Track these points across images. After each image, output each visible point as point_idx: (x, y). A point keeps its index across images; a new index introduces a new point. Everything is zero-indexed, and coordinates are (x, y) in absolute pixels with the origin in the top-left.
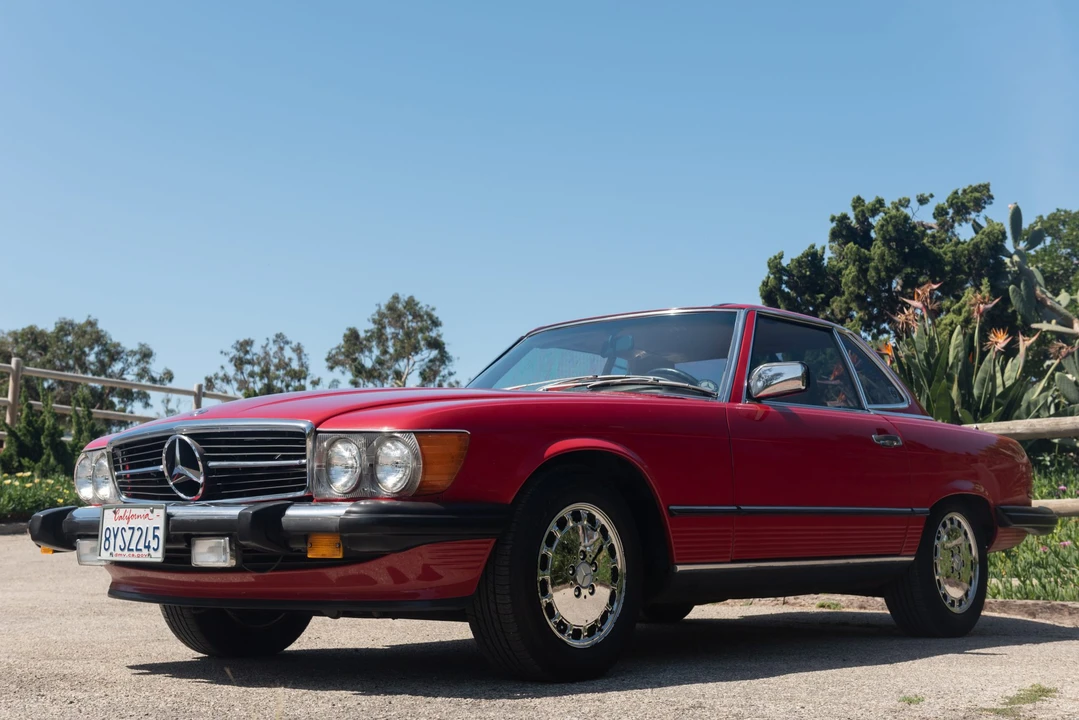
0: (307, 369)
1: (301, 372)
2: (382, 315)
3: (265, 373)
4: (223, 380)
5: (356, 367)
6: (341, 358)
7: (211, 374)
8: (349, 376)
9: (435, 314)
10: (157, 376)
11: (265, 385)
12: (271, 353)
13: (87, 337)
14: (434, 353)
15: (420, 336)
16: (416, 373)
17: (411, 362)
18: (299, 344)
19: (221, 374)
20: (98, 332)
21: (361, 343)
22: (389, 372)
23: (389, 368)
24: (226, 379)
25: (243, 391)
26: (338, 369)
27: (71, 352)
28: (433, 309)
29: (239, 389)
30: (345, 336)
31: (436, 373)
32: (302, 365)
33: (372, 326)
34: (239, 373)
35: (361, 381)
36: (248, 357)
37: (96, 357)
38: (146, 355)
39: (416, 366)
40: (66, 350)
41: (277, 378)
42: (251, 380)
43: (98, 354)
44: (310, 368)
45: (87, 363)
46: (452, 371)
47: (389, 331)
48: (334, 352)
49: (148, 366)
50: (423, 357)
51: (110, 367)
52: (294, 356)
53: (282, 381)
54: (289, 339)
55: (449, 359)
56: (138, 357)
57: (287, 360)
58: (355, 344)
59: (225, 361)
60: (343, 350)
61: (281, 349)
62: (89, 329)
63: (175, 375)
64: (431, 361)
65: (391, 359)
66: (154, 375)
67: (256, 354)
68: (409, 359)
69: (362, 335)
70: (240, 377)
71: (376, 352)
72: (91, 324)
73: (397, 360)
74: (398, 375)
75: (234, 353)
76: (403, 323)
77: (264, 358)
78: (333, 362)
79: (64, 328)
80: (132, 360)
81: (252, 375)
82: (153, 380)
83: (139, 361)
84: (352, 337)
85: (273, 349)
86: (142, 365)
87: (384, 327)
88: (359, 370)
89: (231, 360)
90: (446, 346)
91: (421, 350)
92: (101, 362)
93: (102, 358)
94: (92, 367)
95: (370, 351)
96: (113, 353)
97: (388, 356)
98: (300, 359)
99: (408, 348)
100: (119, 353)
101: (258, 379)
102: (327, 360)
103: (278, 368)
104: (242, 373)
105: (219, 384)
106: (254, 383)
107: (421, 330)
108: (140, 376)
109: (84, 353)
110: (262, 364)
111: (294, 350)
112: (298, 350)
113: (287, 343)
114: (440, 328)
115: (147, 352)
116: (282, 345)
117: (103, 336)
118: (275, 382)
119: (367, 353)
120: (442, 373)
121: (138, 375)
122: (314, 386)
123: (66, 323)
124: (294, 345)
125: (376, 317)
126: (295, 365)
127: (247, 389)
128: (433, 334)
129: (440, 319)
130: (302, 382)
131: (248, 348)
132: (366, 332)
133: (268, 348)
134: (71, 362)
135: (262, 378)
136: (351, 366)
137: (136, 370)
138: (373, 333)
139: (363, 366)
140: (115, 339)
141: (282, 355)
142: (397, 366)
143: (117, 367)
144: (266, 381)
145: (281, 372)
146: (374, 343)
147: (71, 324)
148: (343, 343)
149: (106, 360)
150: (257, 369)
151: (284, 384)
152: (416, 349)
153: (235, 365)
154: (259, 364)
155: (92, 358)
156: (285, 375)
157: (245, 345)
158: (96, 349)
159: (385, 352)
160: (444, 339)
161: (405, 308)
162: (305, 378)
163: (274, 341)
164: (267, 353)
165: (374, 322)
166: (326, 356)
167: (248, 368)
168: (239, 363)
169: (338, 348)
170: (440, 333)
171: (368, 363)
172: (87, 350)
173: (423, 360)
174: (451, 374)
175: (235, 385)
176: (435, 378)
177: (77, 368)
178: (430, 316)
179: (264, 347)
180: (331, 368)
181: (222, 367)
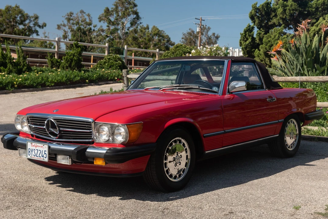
0: (92, 22)
1: (90, 23)
2: (117, 3)
3: (78, 23)
4: (63, 26)
5: (108, 21)
6: (103, 18)
7: (59, 24)
8: (106, 24)
9: (135, 2)
10: (41, 25)
13: (16, 11)
14: (135, 16)
15: (130, 10)
16: (129, 23)
18: (89, 13)
19: (63, 24)
20: (20, 10)
21: (110, 12)
22: (120, 22)
23: (120, 21)
24: (64, 26)
25: (70, 29)
26: (102, 22)
27: (11, 17)
29: (69, 29)
30: (105, 10)
31: (136, 23)
32: (90, 21)
35: (110, 26)
36: (72, 18)
38: (37, 18)
39: (129, 20)
40: (9, 16)
41: (82, 25)
43: (20, 17)
45: (17, 20)
46: (141, 22)
47: (120, 8)
48: (101, 16)
49: (37, 21)
50: (131, 17)
51: (24, 22)
52: (87, 17)
53: (83, 26)
54: (85, 12)
55: (140, 18)
56: (34, 18)
57: (85, 19)
58: (108, 13)
59: (64, 19)
60: (104, 15)
61: (83, 15)
62: (17, 9)
63: (47, 24)
64: (134, 19)
65: (120, 18)
66: (40, 24)
67: (74, 17)
68: (126, 18)
69: (110, 10)
71: (115, 16)
72: (17, 7)
73: (122, 18)
74: (123, 24)
75: (67, 17)
76: (124, 5)
77: (77, 18)
78: (100, 19)
79: (8, 9)
80: (32, 19)
81: (73, 24)
82: (39, 26)
84: (107, 11)
85: (80, 15)
86: (35, 21)
87: (118, 7)
88: (110, 22)
89: (66, 19)
90: (139, 13)
91: (131, 15)
92: (21, 20)
94: (18, 22)
96: (24, 17)
98: (89, 18)
99: (126, 14)
100: (27, 17)
101: (75, 25)
102: (99, 19)
103: (82, 21)
104: (70, 23)
105: (62, 27)
107: (131, 8)
108: (35, 25)
110: (77, 20)
111: (87, 15)
112: (89, 15)
114: (137, 7)
117: (22, 11)
118: (81, 26)
119: (112, 16)
120: (138, 23)
122: (94, 27)
123: (9, 7)
124: (87, 13)
125: (115, 3)
126: (88, 21)
127: (72, 29)
128: (135, 10)
129: (137, 4)
130: (90, 26)
132: (112, 8)
133: (78, 15)
135: (77, 25)
136: (106, 20)
137: (33, 23)
138: (114, 9)
139: (111, 20)
140: (26, 13)
141: (83, 17)
142: (122, 21)
143: (27, 22)
144: (78, 26)
145: (83, 23)
146: (114, 13)
147: (11, 7)
148: (104, 13)
149: (23, 19)
150: (75, 22)
152: (129, 15)
153: (67, 21)
154: (75, 20)
155: (18, 19)
157: (71, 14)
158: (20, 15)
159: (118, 16)
160: (138, 11)
163: (80, 13)
165: (114, 5)
166: (98, 17)
167: (71, 21)
168: (69, 20)
169: (102, 14)
170: (137, 9)
172: (16, 16)
175: (67, 27)
176: (135, 25)
178: (134, 4)
180: (100, 21)
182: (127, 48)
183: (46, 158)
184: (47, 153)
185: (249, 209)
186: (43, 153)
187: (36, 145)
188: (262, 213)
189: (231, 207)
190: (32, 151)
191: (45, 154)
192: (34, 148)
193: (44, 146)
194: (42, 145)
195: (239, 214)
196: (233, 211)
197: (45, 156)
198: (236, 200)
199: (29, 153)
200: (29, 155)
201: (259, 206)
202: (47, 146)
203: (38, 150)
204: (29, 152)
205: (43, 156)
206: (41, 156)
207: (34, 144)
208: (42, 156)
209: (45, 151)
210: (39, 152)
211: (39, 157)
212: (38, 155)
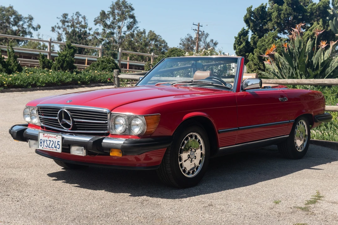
0: (87, 25)
1: (85, 26)
2: (114, 6)
3: (73, 26)
4: (58, 28)
5: (104, 24)
6: (99, 21)
7: (54, 26)
8: (102, 27)
9: (132, 6)
10: (35, 27)
11: (73, 30)
12: (75, 19)
13: (10, 12)
14: (132, 20)
15: (127, 14)
17: (123, 23)
18: (84, 16)
19: (57, 26)
20: (14, 11)
21: (106, 16)
22: (116, 26)
23: (116, 24)
24: (59, 28)
26: (98, 24)
27: (4, 17)
28: (132, 5)
29: (64, 31)
30: (100, 13)
31: (132, 27)
32: (85, 23)
33: (110, 10)
34: (63, 25)
35: (106, 29)
36: (67, 20)
38: (31, 19)
39: (125, 24)
40: (2, 17)
41: (77, 27)
42: (68, 28)
44: (88, 24)
45: (10, 21)
47: (116, 11)
48: (96, 19)
49: (31, 23)
50: (128, 21)
51: (18, 23)
52: (83, 20)
53: (79, 29)
54: (81, 14)
55: (137, 22)
56: (28, 19)
57: (80, 21)
58: (104, 16)
60: (100, 18)
61: (78, 17)
62: (10, 9)
63: (41, 27)
64: (130, 23)
65: (116, 21)
66: (34, 26)
67: (69, 19)
68: (123, 22)
69: (106, 13)
70: (64, 27)
71: (111, 19)
72: (11, 7)
73: (119, 22)
74: (119, 27)
75: (62, 18)
76: (121, 9)
77: (72, 21)
78: (96, 22)
79: (2, 9)
80: (26, 21)
81: (68, 26)
82: (33, 28)
83: (28, 21)
84: (103, 14)
85: (75, 17)
86: (30, 22)
87: (114, 10)
88: (106, 25)
89: (61, 21)
90: (136, 17)
91: (127, 19)
93: (15, 20)
94: (12, 23)
95: (109, 19)
96: (19, 18)
97: (115, 20)
98: (85, 21)
99: (123, 17)
100: (21, 18)
101: (70, 28)
103: (77, 24)
104: (64, 25)
105: (56, 29)
106: (69, 29)
107: (127, 12)
108: (29, 26)
109: (9, 18)
110: (71, 23)
111: (82, 18)
112: (84, 18)
113: (80, 15)
114: (134, 11)
115: (31, 18)
116: (78, 16)
117: (16, 12)
118: (76, 29)
119: (108, 19)
120: (134, 27)
121: (28, 26)
122: (90, 30)
123: (2, 7)
124: (83, 15)
125: (112, 6)
126: (83, 23)
127: (66, 31)
128: (131, 13)
129: (134, 8)
130: (86, 29)
131: (66, 17)
132: (108, 12)
133: (73, 17)
134: (4, 21)
135: (71, 28)
136: (102, 24)
137: (27, 24)
138: (110, 12)
139: (107, 24)
141: (78, 19)
142: (119, 24)
143: (21, 23)
144: (73, 28)
146: (111, 16)
147: (4, 8)
148: (100, 15)
149: (17, 20)
150: (70, 24)
152: (125, 19)
153: (62, 23)
155: (12, 20)
156: (80, 26)
157: (65, 16)
158: (13, 17)
159: (114, 19)
160: (135, 15)
161: (122, 3)
162: (86, 28)
163: (76, 14)
164: (73, 19)
165: (111, 8)
166: (94, 20)
167: (66, 24)
168: (64, 22)
169: (98, 17)
170: (134, 13)
171: (108, 23)
173: (128, 22)
174: (137, 27)
175: (62, 29)
176: (132, 29)
177: (7, 22)
178: (131, 7)
179: (72, 17)
180: (96, 24)
181: (58, 23)
182: (121, 51)
183: (58, 149)
184: (60, 143)
186: (56, 144)
187: (48, 136)
190: (44, 142)
191: (58, 144)
192: (46, 138)
193: (57, 136)
194: (55, 136)
197: (58, 146)
199: (41, 144)
200: (41, 146)
202: (60, 137)
203: (50, 141)
205: (56, 147)
206: (53, 146)
207: (46, 135)
209: (58, 142)
210: (52, 143)
211: (52, 148)
212: (50, 146)
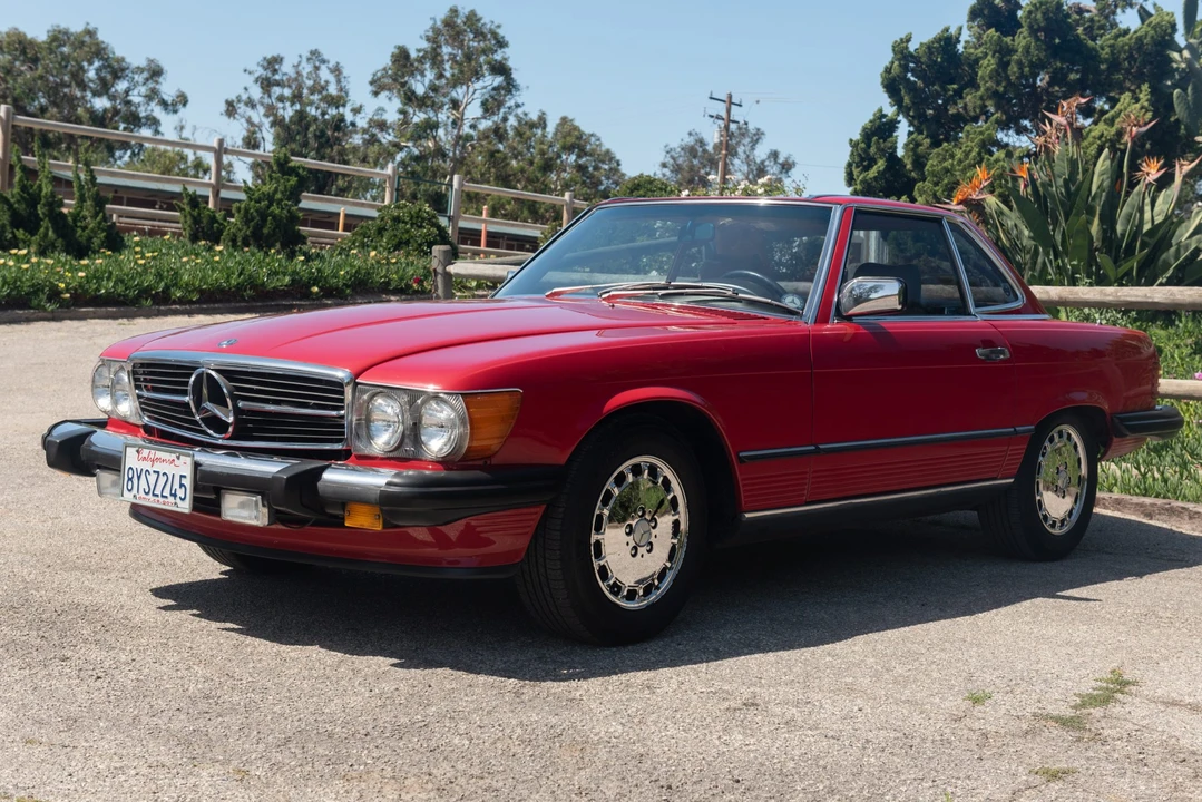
0: (347, 93)
1: (340, 97)
2: (437, 32)
3: (297, 97)
4: (246, 104)
5: (405, 94)
6: (388, 81)
7: (232, 97)
8: (397, 103)
9: (501, 32)
10: (169, 99)
11: (296, 111)
12: (305, 73)
13: (86, 49)
14: (499, 80)
15: (482, 59)
16: (477, 103)
17: (471, 90)
18: (338, 63)
19: (244, 97)
20: (98, 44)
21: (412, 65)
22: (444, 101)
23: (445, 95)
24: (251, 104)
25: (271, 118)
26: (384, 95)
27: (66, 66)
28: (499, 26)
29: (266, 116)
30: (393, 56)
31: (500, 104)
32: (341, 90)
33: (425, 45)
34: (266, 96)
35: (411, 111)
36: (277, 77)
37: (97, 74)
38: (155, 73)
39: (477, 94)
40: (60, 64)
41: (311, 103)
42: (280, 105)
43: (98, 71)
44: (350, 93)
45: (86, 80)
46: (520, 102)
47: (446, 50)
48: (379, 74)
49: (157, 87)
50: (486, 84)
51: (112, 86)
52: (332, 78)
53: (317, 108)
54: (326, 57)
55: (517, 88)
56: (145, 75)
57: (322, 83)
58: (405, 66)
59: (249, 81)
60: (390, 72)
61: (317, 68)
62: (87, 39)
63: (190, 98)
64: (494, 89)
65: (447, 84)
66: (166, 97)
67: (286, 74)
68: (468, 87)
69: (413, 55)
70: (267, 101)
71: (430, 75)
72: (91, 33)
73: (454, 86)
74: (455, 104)
75: (260, 72)
76: (463, 41)
77: (296, 79)
78: (378, 86)
79: (58, 37)
80: (139, 78)
81: (281, 99)
82: (164, 104)
83: (147, 80)
84: (402, 57)
85: (306, 68)
86: (151, 85)
87: (440, 47)
88: (410, 98)
89: (256, 81)
90: (513, 71)
91: (483, 75)
92: (102, 80)
93: (103, 75)
94: (91, 85)
95: (423, 75)
96: (116, 70)
97: (444, 81)
98: (339, 81)
99: (468, 71)
100: (123, 70)
101: (288, 104)
102: (371, 83)
103: (312, 91)
104: (270, 96)
105: (242, 108)
106: (284, 108)
107: (484, 52)
108: (148, 97)
109: (82, 68)
110: (294, 87)
111: (332, 71)
112: (337, 71)
113: (324, 62)
114: (505, 50)
115: (157, 69)
116: (317, 64)
117: (104, 49)
118: (308, 109)
119: (419, 77)
120: (508, 104)
121: (146, 96)
122: (355, 114)
123: (60, 32)
124: (332, 64)
125: (430, 34)
126: (333, 90)
127: (275, 115)
128: (498, 57)
129: (506, 39)
130: (341, 110)
131: (277, 67)
132: (419, 51)
133: (300, 68)
134: (66, 78)
135: (293, 104)
136: (399, 91)
137: (143, 90)
138: (426, 52)
139: (413, 93)
140: (119, 53)
141: (317, 76)
142: (454, 94)
143: (121, 86)
144: (297, 107)
145: (316, 97)
146: (427, 66)
147: (66, 33)
148: (390, 63)
149: (109, 77)
150: (287, 92)
151: (319, 111)
152: (477, 75)
153: (262, 88)
154: (290, 86)
155: (92, 74)
156: (321, 100)
157: (273, 63)
158: (97, 64)
159: (440, 76)
160: (510, 63)
161: (465, 24)
162: (344, 105)
163: (309, 59)
164: (299, 74)
165: (428, 40)
166: (370, 78)
167: (276, 91)
168: (266, 84)
169: (384, 69)
170: (506, 56)
171: (420, 89)
172: (85, 64)
173: (485, 87)
174: (518, 106)
175: (261, 110)
176: (499, 110)
177: (73, 84)
178: (495, 35)
179: (296, 67)
180: (376, 94)
181: (246, 89)
182: (461, 185)
183: (183, 500)
184: (188, 482)
185: (813, 696)
186: (176, 485)
187: (152, 456)
188: (856, 708)
189: (752, 689)
190: (139, 478)
191: (182, 485)
192: (146, 465)
193: (178, 458)
194: (174, 456)
195: (778, 710)
196: (758, 701)
197: (181, 493)
198: (774, 670)
199: (130, 483)
200: (130, 491)
201: (850, 689)
202: (189, 460)
203: (158, 473)
204: (130, 479)
205: (175, 495)
206: (166, 493)
207: (145, 452)
208: (171, 495)
209: (182, 476)
210: (162, 480)
211: (162, 496)
212: (158, 492)
